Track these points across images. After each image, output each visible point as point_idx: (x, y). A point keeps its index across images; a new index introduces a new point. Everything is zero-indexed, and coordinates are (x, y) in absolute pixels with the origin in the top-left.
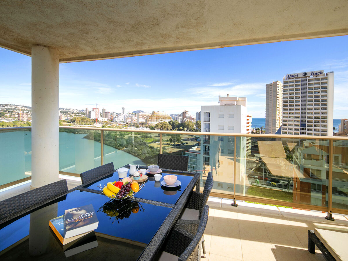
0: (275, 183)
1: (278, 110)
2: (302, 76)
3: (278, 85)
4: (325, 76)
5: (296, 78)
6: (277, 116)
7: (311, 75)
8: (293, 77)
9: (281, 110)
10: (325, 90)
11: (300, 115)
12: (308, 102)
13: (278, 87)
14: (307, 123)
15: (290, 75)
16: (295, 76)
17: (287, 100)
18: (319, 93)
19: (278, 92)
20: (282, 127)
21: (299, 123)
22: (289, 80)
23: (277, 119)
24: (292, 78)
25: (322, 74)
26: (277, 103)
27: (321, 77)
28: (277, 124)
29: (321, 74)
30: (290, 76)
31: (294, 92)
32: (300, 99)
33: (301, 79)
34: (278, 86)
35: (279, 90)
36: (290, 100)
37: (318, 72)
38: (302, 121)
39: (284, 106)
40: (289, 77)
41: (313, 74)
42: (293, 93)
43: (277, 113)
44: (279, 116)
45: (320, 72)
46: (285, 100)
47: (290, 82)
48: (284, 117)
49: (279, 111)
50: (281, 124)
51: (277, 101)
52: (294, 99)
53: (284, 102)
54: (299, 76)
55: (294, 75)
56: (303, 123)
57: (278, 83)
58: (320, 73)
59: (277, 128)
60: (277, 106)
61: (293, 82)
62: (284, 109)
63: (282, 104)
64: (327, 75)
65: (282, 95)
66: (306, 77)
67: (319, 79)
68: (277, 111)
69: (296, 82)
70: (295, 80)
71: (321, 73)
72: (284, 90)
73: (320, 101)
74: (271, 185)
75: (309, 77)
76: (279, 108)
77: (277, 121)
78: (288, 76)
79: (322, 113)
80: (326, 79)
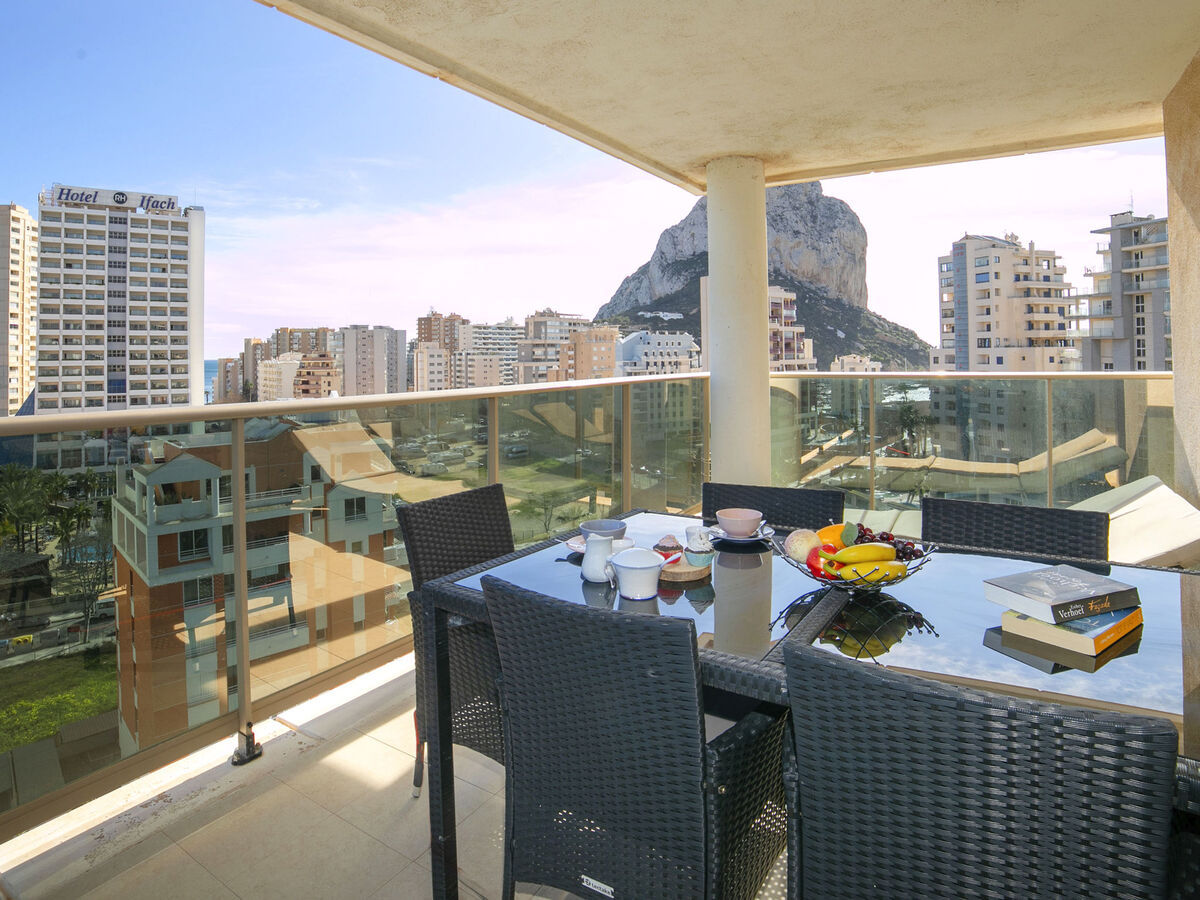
0: (30, 637)
1: (15, 327)
2: (111, 202)
3: (16, 220)
4: (182, 219)
5: (90, 207)
6: (12, 352)
7: (142, 205)
8: (78, 201)
9: (32, 329)
10: (182, 262)
11: (104, 348)
12: (132, 299)
13: (16, 230)
14: (130, 378)
15: (69, 190)
16: (86, 198)
17: (55, 286)
18: (164, 270)
19: (16, 252)
20: (39, 396)
21: (103, 379)
22: (64, 210)
23: (10, 365)
24: (76, 205)
25: (172, 208)
26: (12, 298)
27: (169, 218)
28: (10, 386)
29: (170, 209)
30: (65, 195)
31: (84, 257)
32: (105, 288)
33: (106, 213)
34: (13, 224)
35: (18, 241)
36: (67, 287)
37: (161, 200)
38: (112, 369)
39: (45, 309)
40: (64, 197)
41: (149, 202)
42: (80, 262)
43: (12, 340)
44: (19, 353)
45: (167, 201)
46: (46, 286)
47: (69, 218)
48: (42, 356)
49: (17, 332)
50: (31, 386)
51: (12, 288)
52: (84, 287)
53: (44, 293)
54: (99, 201)
55: (83, 194)
56: (117, 375)
57: (13, 213)
58: (166, 205)
59: (13, 401)
60: (12, 309)
61: (78, 219)
62: (44, 325)
63: (34, 304)
64: (186, 214)
65: (35, 264)
66: (126, 210)
67: (162, 225)
68: (11, 331)
69: (92, 220)
70: (85, 211)
71: (171, 204)
72: (44, 247)
73: (169, 299)
74: (11, 651)
75: (134, 210)
76: (20, 316)
77: (11, 374)
78: (62, 193)
79: (174, 341)
80: (185, 227)
